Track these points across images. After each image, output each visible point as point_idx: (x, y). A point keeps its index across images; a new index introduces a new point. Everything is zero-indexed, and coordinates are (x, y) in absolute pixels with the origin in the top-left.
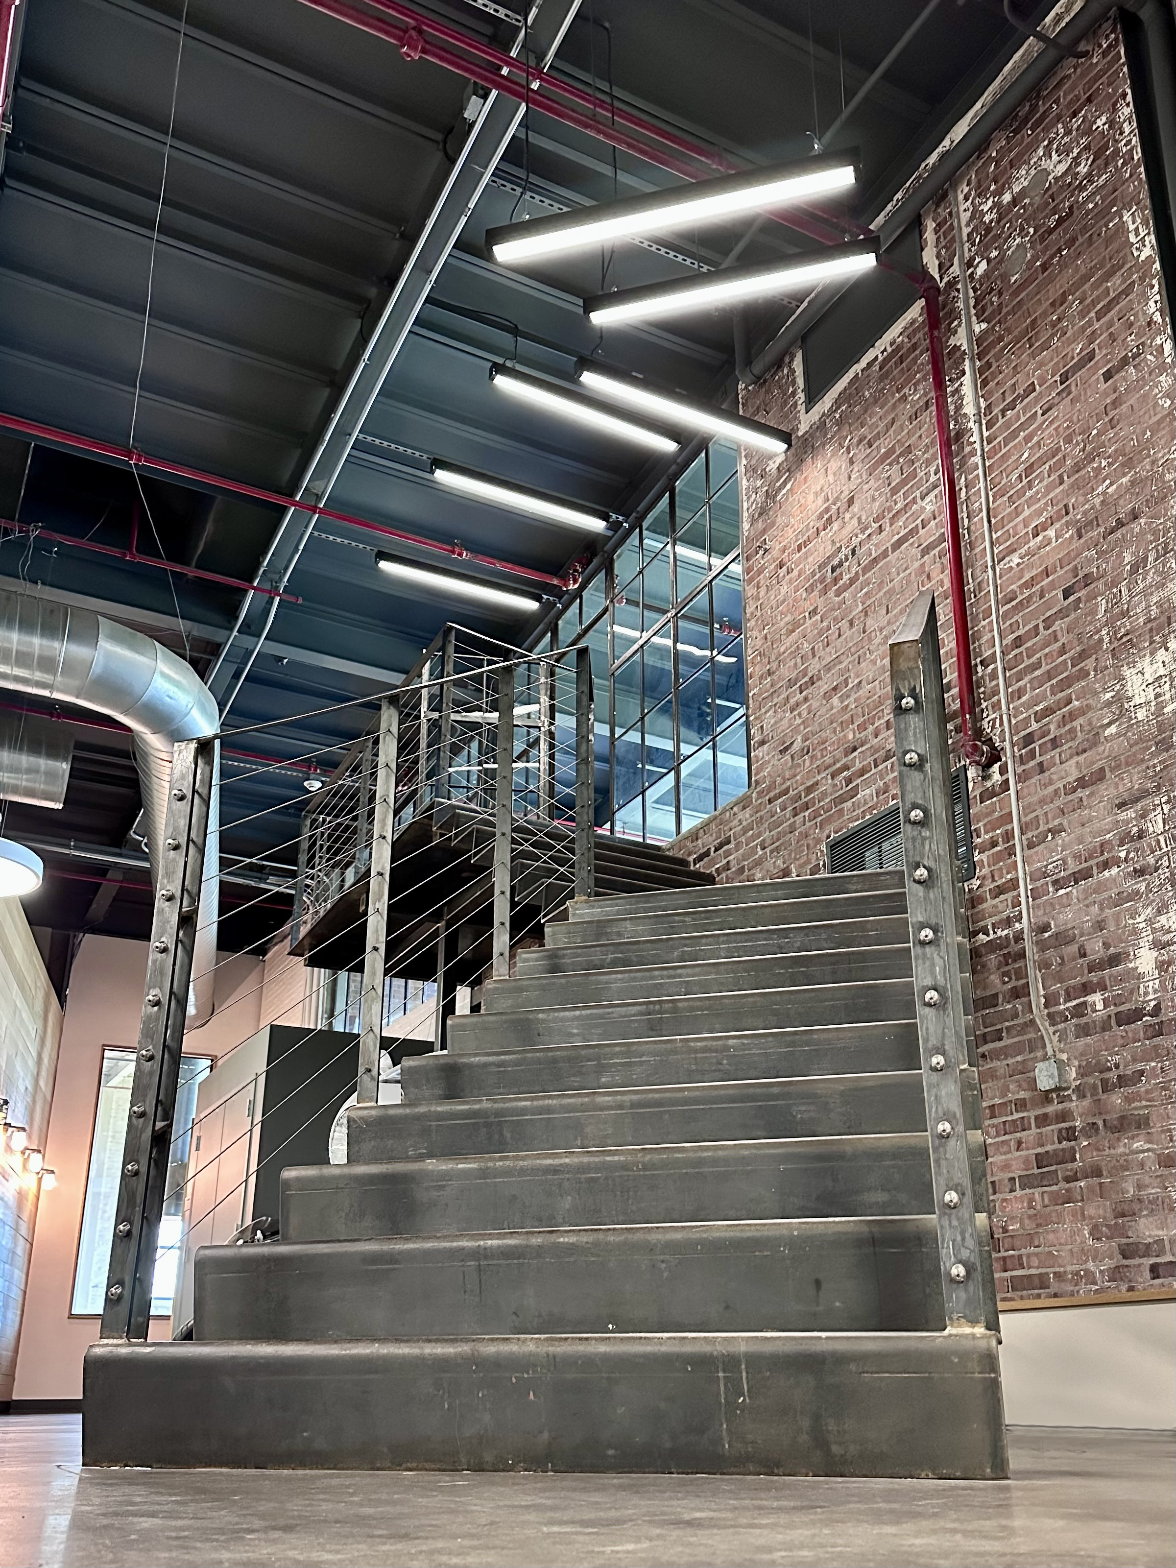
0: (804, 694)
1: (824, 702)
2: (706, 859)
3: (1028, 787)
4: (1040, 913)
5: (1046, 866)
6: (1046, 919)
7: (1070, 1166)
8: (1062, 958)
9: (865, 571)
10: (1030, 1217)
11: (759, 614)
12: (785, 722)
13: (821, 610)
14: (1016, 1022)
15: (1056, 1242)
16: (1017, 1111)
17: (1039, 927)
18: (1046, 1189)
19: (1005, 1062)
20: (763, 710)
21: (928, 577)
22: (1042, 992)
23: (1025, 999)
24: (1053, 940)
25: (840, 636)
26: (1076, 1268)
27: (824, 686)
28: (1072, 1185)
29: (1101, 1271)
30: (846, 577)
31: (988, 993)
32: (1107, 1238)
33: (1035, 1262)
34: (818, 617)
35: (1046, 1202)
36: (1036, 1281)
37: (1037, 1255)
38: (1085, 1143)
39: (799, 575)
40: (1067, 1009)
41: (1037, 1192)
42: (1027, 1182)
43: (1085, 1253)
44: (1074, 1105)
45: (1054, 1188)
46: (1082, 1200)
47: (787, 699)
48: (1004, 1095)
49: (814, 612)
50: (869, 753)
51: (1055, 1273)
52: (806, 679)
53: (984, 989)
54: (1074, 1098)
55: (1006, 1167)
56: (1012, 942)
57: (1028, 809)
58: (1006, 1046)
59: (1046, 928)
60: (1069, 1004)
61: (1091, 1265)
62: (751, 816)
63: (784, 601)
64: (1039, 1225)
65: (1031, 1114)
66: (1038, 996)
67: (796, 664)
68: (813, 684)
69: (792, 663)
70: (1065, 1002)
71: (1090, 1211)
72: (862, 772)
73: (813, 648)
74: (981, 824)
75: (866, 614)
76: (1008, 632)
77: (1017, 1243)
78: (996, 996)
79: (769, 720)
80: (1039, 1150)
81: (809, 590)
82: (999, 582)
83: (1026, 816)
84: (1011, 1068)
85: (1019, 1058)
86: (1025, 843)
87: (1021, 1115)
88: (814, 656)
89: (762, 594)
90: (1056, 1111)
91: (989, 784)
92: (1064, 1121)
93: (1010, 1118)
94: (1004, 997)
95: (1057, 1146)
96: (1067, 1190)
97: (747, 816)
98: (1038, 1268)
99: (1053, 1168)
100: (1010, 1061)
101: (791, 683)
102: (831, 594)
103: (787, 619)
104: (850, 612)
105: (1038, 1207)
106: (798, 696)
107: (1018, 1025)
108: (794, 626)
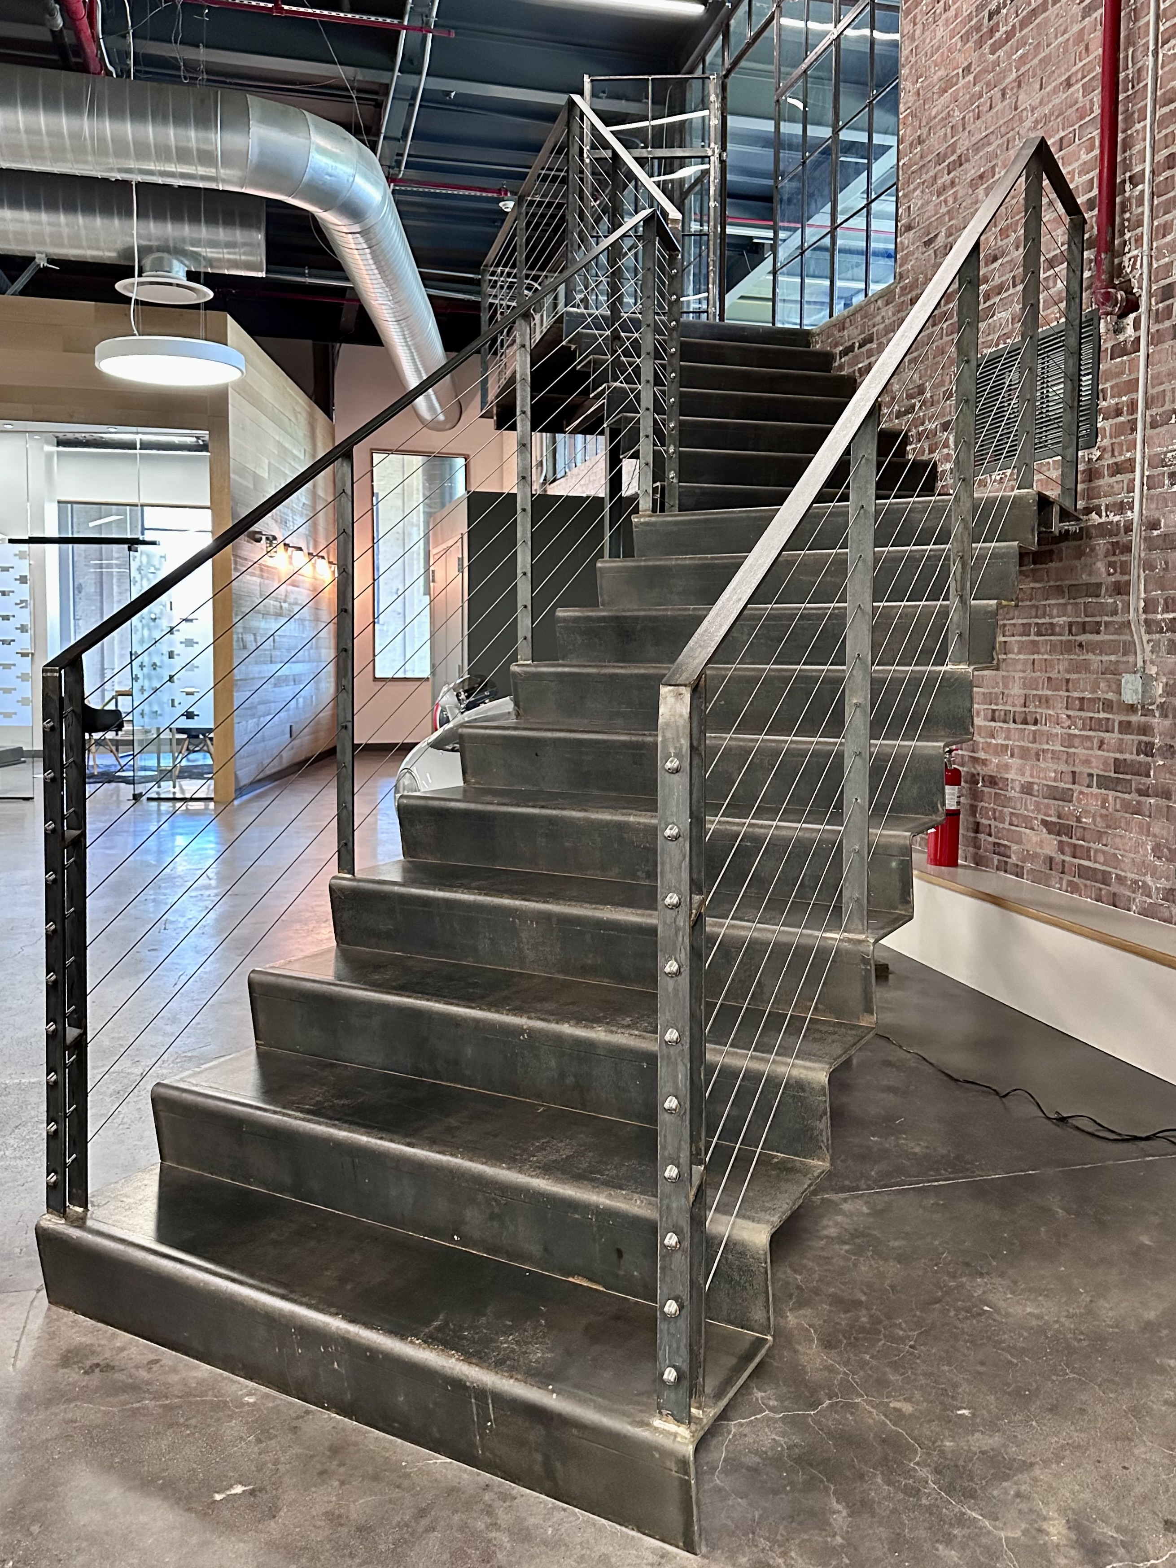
0: (952, 175)
1: (970, 192)
2: (851, 355)
3: (1160, 352)
4: (1153, 506)
5: (1165, 453)
6: (1157, 516)
7: (1144, 780)
8: (1166, 563)
9: (1024, 24)
10: (1101, 816)
11: (913, 60)
12: (931, 207)
13: (976, 69)
14: (1114, 619)
15: (1121, 847)
16: (1104, 711)
17: (1149, 522)
18: (1119, 794)
19: (1099, 658)
20: (912, 187)
21: (1087, 48)
22: (1143, 595)
23: (1125, 597)
24: (1160, 542)
25: (991, 108)
26: (1137, 877)
27: (971, 171)
28: (1143, 799)
29: (1157, 888)
30: (1003, 29)
31: (1093, 580)
32: (1167, 860)
33: (1101, 858)
34: (971, 78)
35: (1118, 807)
36: (1099, 876)
37: (1103, 852)
38: (1161, 763)
39: (956, 16)
40: (1164, 620)
41: (1111, 794)
42: (1104, 782)
43: (1143, 867)
44: (1156, 721)
45: (1126, 796)
46: (1150, 817)
47: (935, 178)
48: (1094, 691)
49: (967, 70)
50: (1008, 268)
51: (1117, 875)
52: (954, 157)
53: (1090, 575)
54: (1157, 715)
55: (1087, 762)
56: (1122, 530)
57: (1157, 380)
58: (1102, 642)
59: (1155, 525)
60: (1166, 616)
61: (1148, 879)
62: (894, 315)
63: (939, 48)
64: (1109, 827)
65: (1117, 718)
66: (1138, 598)
67: (945, 134)
68: (961, 165)
69: (941, 133)
70: (1163, 612)
71: (1155, 829)
72: (1000, 289)
73: (964, 118)
74: (1108, 385)
75: (1019, 86)
76: (1162, 145)
77: (1088, 836)
78: (1099, 585)
79: (916, 202)
80: (1118, 756)
81: (965, 39)
82: (1160, 72)
83: (1153, 387)
84: (1104, 665)
85: (1113, 658)
86: (1148, 419)
87: (1106, 715)
88: (964, 129)
89: (918, 33)
90: (1139, 722)
91: (1121, 337)
92: (1144, 735)
93: (1096, 715)
94: (1107, 589)
95: (1134, 757)
96: (1138, 802)
97: (890, 314)
98: (1103, 865)
99: (1128, 777)
100: (1105, 658)
101: (940, 159)
102: (986, 48)
103: (940, 73)
104: (1004, 78)
105: (1110, 810)
106: (946, 177)
107: (1117, 622)
108: (948, 84)
